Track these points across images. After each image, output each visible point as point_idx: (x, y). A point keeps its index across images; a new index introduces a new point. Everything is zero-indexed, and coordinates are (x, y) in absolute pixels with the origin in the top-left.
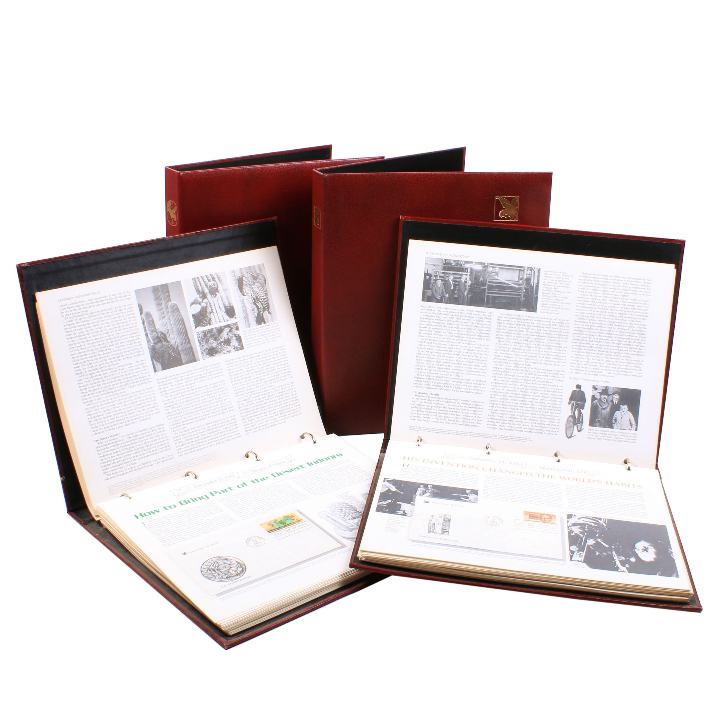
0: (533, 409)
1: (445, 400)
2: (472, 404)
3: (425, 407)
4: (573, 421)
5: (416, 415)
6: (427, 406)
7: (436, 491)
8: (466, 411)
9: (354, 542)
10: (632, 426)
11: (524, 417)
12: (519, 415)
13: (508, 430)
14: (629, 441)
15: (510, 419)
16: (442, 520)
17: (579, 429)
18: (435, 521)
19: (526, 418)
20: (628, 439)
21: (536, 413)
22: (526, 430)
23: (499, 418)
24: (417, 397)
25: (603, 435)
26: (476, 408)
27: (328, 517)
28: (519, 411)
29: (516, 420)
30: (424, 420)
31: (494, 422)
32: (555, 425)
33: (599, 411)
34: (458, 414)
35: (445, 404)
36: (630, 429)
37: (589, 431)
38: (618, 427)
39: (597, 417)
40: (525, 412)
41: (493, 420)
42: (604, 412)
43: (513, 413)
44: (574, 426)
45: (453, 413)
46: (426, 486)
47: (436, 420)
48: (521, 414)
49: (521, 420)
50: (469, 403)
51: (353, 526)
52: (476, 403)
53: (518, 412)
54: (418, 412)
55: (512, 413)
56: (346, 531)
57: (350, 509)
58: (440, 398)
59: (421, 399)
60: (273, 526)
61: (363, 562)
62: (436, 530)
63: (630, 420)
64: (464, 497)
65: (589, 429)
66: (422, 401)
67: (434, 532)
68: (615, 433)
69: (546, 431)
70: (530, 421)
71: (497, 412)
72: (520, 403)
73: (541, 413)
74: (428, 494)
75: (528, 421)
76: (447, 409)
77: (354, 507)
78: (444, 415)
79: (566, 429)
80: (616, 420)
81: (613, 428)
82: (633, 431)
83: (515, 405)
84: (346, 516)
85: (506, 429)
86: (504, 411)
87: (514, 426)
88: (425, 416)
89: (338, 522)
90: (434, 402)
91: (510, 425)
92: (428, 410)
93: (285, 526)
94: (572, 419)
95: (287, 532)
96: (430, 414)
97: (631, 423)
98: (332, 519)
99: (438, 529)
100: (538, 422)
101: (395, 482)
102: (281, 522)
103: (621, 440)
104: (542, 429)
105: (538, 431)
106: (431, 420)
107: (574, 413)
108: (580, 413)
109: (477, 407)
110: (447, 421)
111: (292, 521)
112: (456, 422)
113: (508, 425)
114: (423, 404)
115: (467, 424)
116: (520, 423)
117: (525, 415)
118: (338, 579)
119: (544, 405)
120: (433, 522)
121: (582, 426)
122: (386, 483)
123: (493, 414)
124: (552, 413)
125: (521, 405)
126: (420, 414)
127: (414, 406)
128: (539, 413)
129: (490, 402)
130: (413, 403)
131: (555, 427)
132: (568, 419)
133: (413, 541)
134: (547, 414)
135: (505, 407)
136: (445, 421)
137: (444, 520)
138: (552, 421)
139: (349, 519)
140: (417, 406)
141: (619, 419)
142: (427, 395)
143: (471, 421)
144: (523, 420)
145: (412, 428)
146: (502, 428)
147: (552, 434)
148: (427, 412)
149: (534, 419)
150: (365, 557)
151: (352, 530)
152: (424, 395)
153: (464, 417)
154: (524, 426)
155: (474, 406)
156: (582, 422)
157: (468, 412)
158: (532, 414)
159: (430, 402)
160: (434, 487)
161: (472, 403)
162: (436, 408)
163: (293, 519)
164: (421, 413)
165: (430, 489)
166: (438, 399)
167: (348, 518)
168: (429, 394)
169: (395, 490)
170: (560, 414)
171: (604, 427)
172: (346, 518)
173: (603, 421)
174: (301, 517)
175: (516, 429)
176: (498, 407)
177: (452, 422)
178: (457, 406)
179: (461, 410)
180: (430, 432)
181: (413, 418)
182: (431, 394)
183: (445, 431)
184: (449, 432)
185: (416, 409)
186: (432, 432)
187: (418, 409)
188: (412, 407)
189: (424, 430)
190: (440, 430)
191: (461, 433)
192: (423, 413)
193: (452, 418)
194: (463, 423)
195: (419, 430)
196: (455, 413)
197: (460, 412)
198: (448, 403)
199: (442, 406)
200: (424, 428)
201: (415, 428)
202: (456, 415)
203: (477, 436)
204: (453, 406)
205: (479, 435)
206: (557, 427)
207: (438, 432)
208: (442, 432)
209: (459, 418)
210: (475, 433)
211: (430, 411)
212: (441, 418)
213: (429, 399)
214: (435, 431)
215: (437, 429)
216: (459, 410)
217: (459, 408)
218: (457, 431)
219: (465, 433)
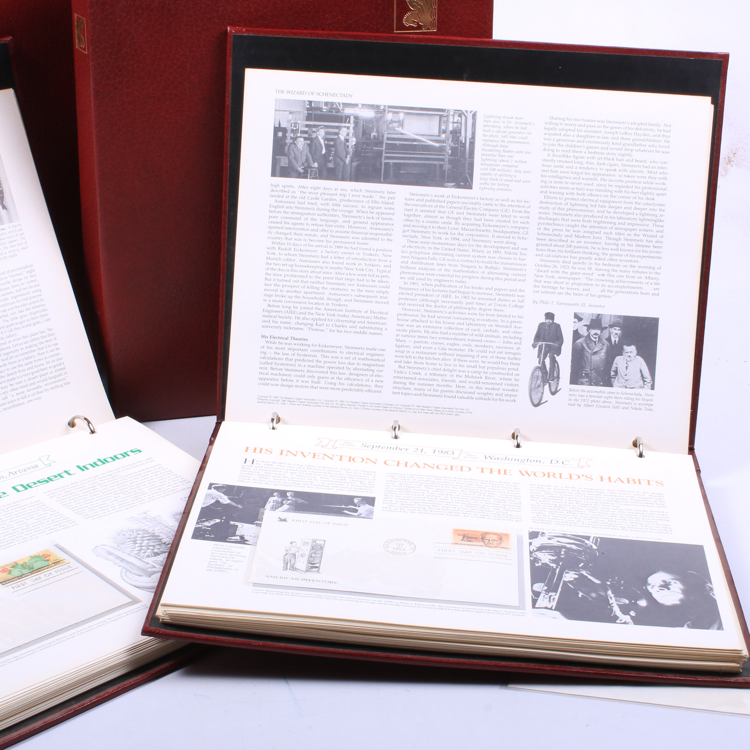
0: (471, 359)
1: (317, 348)
2: (365, 354)
3: (284, 362)
4: (543, 376)
5: (269, 376)
6: (287, 359)
7: (300, 501)
8: (356, 366)
9: (153, 594)
10: (644, 381)
11: (457, 373)
12: (448, 370)
13: (430, 395)
14: (641, 407)
15: (432, 377)
16: (309, 548)
17: (553, 390)
18: (296, 550)
19: (460, 374)
20: (639, 404)
21: (478, 364)
22: (460, 395)
23: (414, 376)
24: (269, 345)
25: (596, 399)
26: (372, 360)
27: (110, 553)
28: (448, 362)
29: (444, 378)
30: (282, 385)
31: (405, 384)
32: (512, 385)
33: (587, 358)
34: (341, 371)
35: (319, 354)
36: (641, 387)
37: (571, 393)
38: (620, 385)
39: (584, 367)
40: (457, 363)
41: (404, 381)
42: (596, 358)
43: (438, 367)
44: (544, 385)
45: (334, 370)
46: (283, 494)
47: (304, 384)
48: (451, 368)
49: (451, 379)
50: (360, 351)
51: (155, 567)
52: (372, 352)
53: (445, 365)
54: (273, 372)
55: (435, 367)
56: (140, 576)
57: (150, 540)
58: (309, 346)
59: (276, 348)
60: (10, 572)
61: (166, 625)
62: (297, 566)
63: (641, 371)
64: (349, 510)
65: (570, 390)
66: (278, 351)
67: (293, 568)
68: (615, 395)
69: (496, 395)
70: (468, 380)
71: (409, 365)
72: (450, 349)
73: (487, 365)
74: (286, 507)
75: (463, 379)
76: (322, 364)
77: (158, 536)
78: (317, 375)
79: (531, 390)
80: (616, 372)
81: (612, 386)
82: (647, 390)
83: (441, 352)
84: (142, 551)
85: (426, 395)
86: (422, 363)
87: (440, 389)
88: (284, 378)
89: (128, 562)
90: (300, 352)
91: (432, 388)
92: (289, 367)
93: (32, 573)
94: (539, 374)
95: (36, 582)
96: (293, 373)
97: (642, 376)
98: (118, 557)
99: (302, 564)
100: (482, 381)
101: (228, 490)
102: (24, 566)
103: (626, 406)
104: (489, 391)
105: (483, 396)
106: (294, 383)
107: (544, 363)
108: (554, 362)
109: (375, 357)
110: (322, 385)
111: (46, 563)
112: (338, 386)
113: (429, 387)
114: (281, 356)
115: (357, 388)
116: (450, 384)
117: (458, 368)
118: (123, 658)
119: (491, 349)
120: (293, 551)
121: (558, 384)
122: (213, 491)
123: (403, 370)
124: (505, 364)
125: (452, 352)
126: (276, 375)
127: (264, 361)
128: (482, 365)
129: (397, 349)
130: (263, 355)
131: (511, 388)
132: (533, 373)
133: (255, 584)
134: (496, 366)
135: (422, 356)
136: (319, 385)
137: (313, 548)
138: (506, 377)
139: (148, 556)
140: (269, 361)
141: (621, 370)
142: (286, 341)
143: (364, 383)
144: (455, 378)
145: (262, 400)
146: (419, 392)
147: (507, 401)
148: (288, 370)
149: (474, 375)
150: (171, 615)
151: (150, 574)
152: (281, 341)
153: (352, 377)
154: (458, 389)
155: (369, 357)
156: (558, 377)
157: (359, 367)
158: (470, 366)
159: (291, 352)
160: (297, 494)
161: (366, 352)
162: (303, 363)
163: (48, 561)
164: (277, 372)
165: (290, 498)
166: (306, 347)
167: (147, 554)
168: (290, 338)
169: (228, 501)
170: (518, 364)
171: (597, 384)
172: (142, 555)
173: (594, 374)
174: (61, 555)
175: (443, 394)
176: (410, 357)
177: (332, 386)
178: (340, 358)
179: (347, 365)
180: (294, 404)
181: (264, 382)
182: (293, 338)
183: (320, 402)
184: (327, 404)
185: (269, 366)
186: (298, 405)
187: (272, 366)
188: (261, 363)
189: (284, 402)
190: (312, 400)
191: (348, 405)
192: (281, 372)
193: (332, 378)
194: (351, 387)
195: (275, 402)
196: (337, 371)
197: (345, 368)
198: (324, 353)
199: (314, 358)
200: (284, 399)
201: (267, 400)
202: (338, 373)
203: (376, 408)
204: (332, 357)
205: (379, 407)
206: (515, 388)
207: (307, 404)
208: (316, 405)
209: (343, 379)
210: (373, 404)
211: (293, 368)
212: (312, 379)
213: (290, 347)
214: (302, 404)
215: (306, 400)
216: (344, 365)
217: (344, 360)
218: (342, 402)
219: (355, 404)
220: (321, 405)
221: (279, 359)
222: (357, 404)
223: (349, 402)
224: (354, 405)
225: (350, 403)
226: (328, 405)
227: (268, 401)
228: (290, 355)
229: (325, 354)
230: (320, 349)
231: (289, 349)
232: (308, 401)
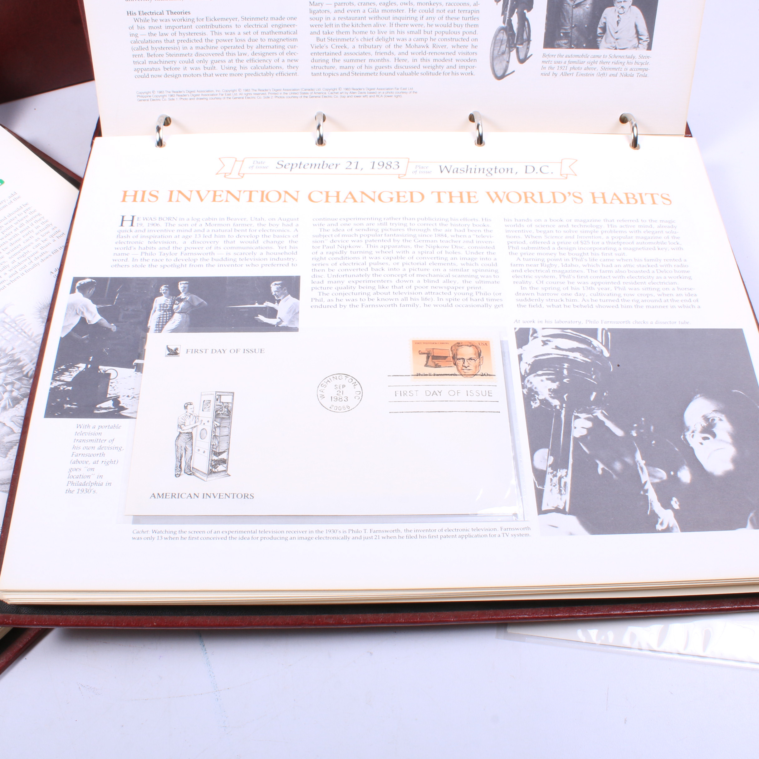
0: (412, 22)
1: (205, 23)
2: (269, 26)
3: (164, 45)
4: (508, 40)
5: (148, 66)
6: (166, 41)
7: (197, 301)
8: (259, 43)
10: (639, 39)
11: (396, 42)
12: (383, 39)
13: (362, 74)
14: (633, 72)
15: (362, 50)
17: (522, 56)
18: (193, 424)
19: (399, 43)
20: (631, 70)
21: (422, 29)
22: (401, 71)
23: (338, 50)
24: (140, 24)
25: (576, 66)
26: (280, 33)
28: (382, 29)
29: (378, 50)
30: (167, 76)
31: (327, 61)
32: (468, 53)
33: (567, 12)
34: (241, 51)
35: (208, 31)
36: (635, 48)
37: (545, 59)
38: (609, 45)
39: (563, 25)
40: (394, 29)
41: (325, 57)
42: (579, 12)
43: (369, 36)
44: (510, 51)
45: (231, 51)
47: (195, 72)
48: (387, 36)
49: (388, 50)
50: (263, 22)
52: (279, 22)
53: (379, 32)
54: (151, 59)
55: (366, 36)
58: (193, 21)
59: (150, 27)
63: (636, 26)
65: (544, 55)
66: (153, 31)
68: (601, 59)
69: (448, 67)
70: (410, 50)
71: (330, 36)
72: (383, 11)
73: (434, 29)
74: (177, 318)
75: (404, 49)
76: (214, 44)
78: (209, 58)
79: (493, 59)
80: (604, 29)
81: (597, 48)
82: (642, 51)
83: (372, 15)
85: (356, 74)
86: (347, 33)
87: (373, 64)
88: (167, 66)
90: (182, 30)
91: (363, 64)
92: (172, 52)
94: (504, 36)
96: (178, 59)
97: (637, 32)
100: (428, 50)
103: (614, 72)
104: (438, 64)
105: (430, 70)
106: (181, 72)
107: (510, 21)
108: (523, 20)
109: (284, 29)
110: (219, 71)
112: (239, 71)
113: (359, 64)
114: (158, 38)
115: (264, 71)
116: (386, 57)
117: (396, 36)
119: (440, 8)
121: (528, 48)
122: (77, 296)
123: (322, 44)
124: (458, 26)
125: (386, 15)
126: (156, 63)
127: (137, 45)
128: (428, 29)
129: (312, 15)
130: (134, 38)
131: (467, 57)
132: (496, 36)
134: (447, 29)
135: (347, 22)
136: (214, 72)
138: (461, 43)
140: (144, 45)
141: (612, 26)
142: (162, 17)
143: (273, 64)
144: (392, 49)
145: (143, 97)
146: (346, 71)
147: (462, 74)
148: (170, 55)
149: (418, 43)
152: (155, 17)
153: (256, 58)
154: (397, 63)
155: (276, 29)
156: (529, 40)
157: (263, 44)
158: (411, 32)
159: (170, 31)
161: (270, 23)
162: (188, 45)
164: (157, 59)
165: (183, 296)
166: (189, 23)
168: (165, 13)
169: (98, 317)
170: (476, 26)
171: (578, 46)
173: (575, 33)
175: (379, 71)
176: (331, 25)
177: (232, 71)
178: (236, 34)
179: (247, 43)
180: (186, 99)
181: (142, 74)
182: (169, 12)
183: (218, 93)
184: (228, 95)
185: (144, 53)
186: (191, 99)
187: (148, 52)
188: (133, 49)
189: (172, 98)
190: (208, 91)
191: (255, 94)
192: (162, 59)
193: (230, 61)
194: (257, 70)
195: (161, 98)
196: (235, 51)
197: (246, 46)
198: (214, 29)
199: (202, 37)
200: (172, 93)
201: (150, 96)
202: (237, 54)
203: (292, 95)
204: (227, 34)
205: (296, 93)
206: (472, 57)
207: (202, 97)
208: (213, 97)
209: (245, 61)
210: (288, 90)
211: (176, 52)
212: (204, 64)
213: (168, 24)
214: (196, 97)
215: (200, 92)
216: (243, 43)
217: (242, 36)
218: (246, 90)
219: (264, 92)
220: (221, 96)
221: (156, 41)
222: (267, 92)
223: (256, 90)
224: (263, 94)
225: (258, 92)
226: (229, 97)
227: (152, 98)
228: (169, 35)
229: (217, 30)
230: (209, 23)
231: (167, 27)
232: (203, 93)
